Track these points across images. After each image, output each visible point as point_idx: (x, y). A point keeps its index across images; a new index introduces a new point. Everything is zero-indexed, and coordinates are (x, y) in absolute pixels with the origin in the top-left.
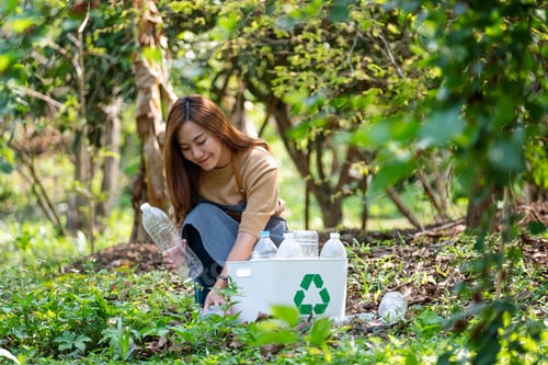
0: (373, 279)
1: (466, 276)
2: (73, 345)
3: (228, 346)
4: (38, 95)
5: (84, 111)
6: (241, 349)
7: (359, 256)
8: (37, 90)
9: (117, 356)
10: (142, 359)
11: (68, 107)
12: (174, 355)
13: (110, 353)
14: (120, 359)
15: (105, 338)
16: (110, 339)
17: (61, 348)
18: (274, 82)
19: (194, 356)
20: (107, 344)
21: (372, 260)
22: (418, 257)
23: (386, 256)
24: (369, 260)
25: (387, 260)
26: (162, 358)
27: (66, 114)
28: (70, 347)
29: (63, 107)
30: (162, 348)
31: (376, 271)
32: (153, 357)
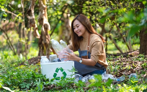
0: (114, 68)
1: (142, 67)
2: (26, 87)
3: (73, 87)
4: (10, 12)
5: (24, 17)
6: (77, 88)
7: (110, 61)
8: (9, 11)
9: (39, 90)
10: (47, 91)
11: (19, 16)
12: (56, 90)
13: (37, 89)
14: (40, 91)
15: (35, 84)
16: (36, 85)
17: (22, 87)
18: (83, 9)
19: (62, 90)
20: (35, 86)
21: (114, 62)
22: (127, 61)
23: (118, 61)
24: (112, 62)
25: (118, 62)
26: (52, 91)
27: (18, 18)
28: (25, 87)
29: (17, 16)
30: (52, 88)
31: (115, 65)
32: (50, 90)
